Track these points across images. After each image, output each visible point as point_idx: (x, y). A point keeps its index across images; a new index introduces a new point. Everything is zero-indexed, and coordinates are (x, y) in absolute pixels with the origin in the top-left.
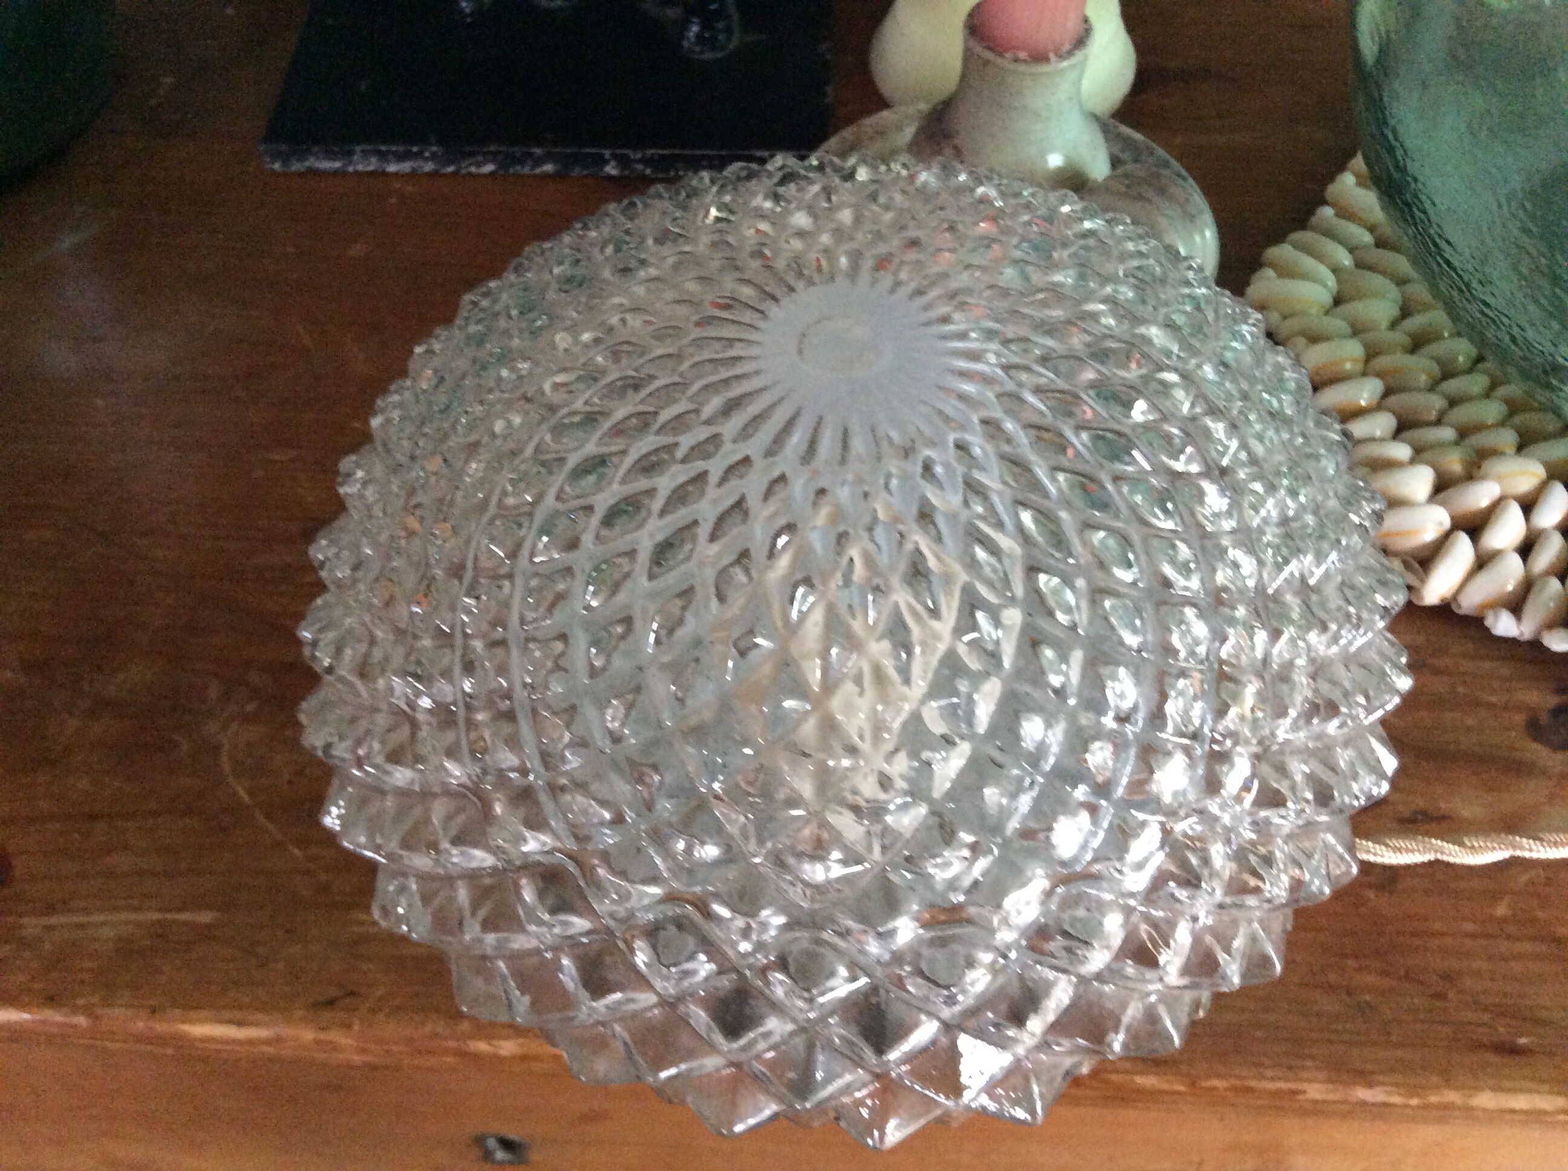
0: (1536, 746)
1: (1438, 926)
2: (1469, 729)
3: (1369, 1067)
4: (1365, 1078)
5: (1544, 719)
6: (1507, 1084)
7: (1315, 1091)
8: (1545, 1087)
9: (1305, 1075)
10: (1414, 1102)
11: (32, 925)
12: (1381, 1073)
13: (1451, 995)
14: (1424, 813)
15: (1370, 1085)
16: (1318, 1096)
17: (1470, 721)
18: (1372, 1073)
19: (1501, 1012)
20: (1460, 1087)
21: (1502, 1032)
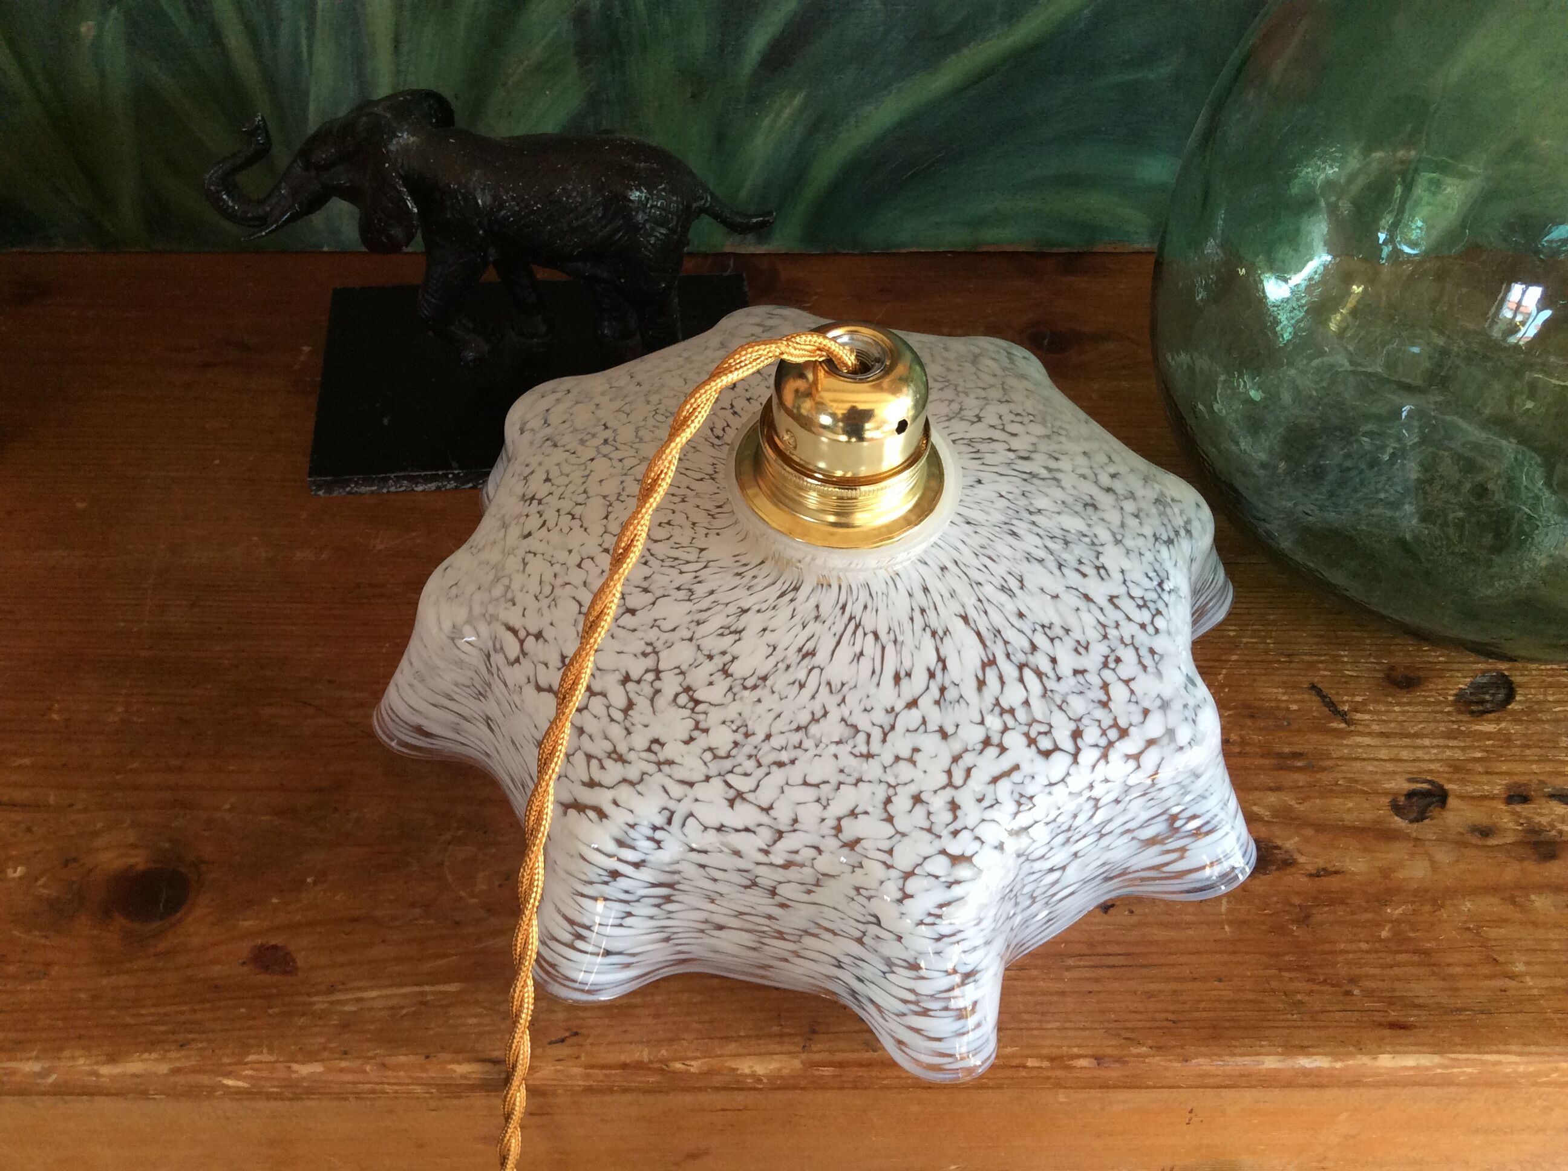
0: (1396, 818)
1: (1342, 946)
2: (1349, 810)
3: (1306, 1043)
4: (1303, 1049)
5: (1402, 800)
6: (1398, 1048)
7: (1270, 1063)
8: (1425, 1049)
9: (1263, 1050)
10: (1338, 1065)
11: (320, 1003)
12: (1312, 1046)
13: (1356, 992)
14: (1324, 869)
15: (1308, 1055)
16: (1273, 1066)
17: (1350, 805)
18: (1308, 1047)
19: (1391, 1001)
20: (1369, 1053)
21: (1393, 1015)
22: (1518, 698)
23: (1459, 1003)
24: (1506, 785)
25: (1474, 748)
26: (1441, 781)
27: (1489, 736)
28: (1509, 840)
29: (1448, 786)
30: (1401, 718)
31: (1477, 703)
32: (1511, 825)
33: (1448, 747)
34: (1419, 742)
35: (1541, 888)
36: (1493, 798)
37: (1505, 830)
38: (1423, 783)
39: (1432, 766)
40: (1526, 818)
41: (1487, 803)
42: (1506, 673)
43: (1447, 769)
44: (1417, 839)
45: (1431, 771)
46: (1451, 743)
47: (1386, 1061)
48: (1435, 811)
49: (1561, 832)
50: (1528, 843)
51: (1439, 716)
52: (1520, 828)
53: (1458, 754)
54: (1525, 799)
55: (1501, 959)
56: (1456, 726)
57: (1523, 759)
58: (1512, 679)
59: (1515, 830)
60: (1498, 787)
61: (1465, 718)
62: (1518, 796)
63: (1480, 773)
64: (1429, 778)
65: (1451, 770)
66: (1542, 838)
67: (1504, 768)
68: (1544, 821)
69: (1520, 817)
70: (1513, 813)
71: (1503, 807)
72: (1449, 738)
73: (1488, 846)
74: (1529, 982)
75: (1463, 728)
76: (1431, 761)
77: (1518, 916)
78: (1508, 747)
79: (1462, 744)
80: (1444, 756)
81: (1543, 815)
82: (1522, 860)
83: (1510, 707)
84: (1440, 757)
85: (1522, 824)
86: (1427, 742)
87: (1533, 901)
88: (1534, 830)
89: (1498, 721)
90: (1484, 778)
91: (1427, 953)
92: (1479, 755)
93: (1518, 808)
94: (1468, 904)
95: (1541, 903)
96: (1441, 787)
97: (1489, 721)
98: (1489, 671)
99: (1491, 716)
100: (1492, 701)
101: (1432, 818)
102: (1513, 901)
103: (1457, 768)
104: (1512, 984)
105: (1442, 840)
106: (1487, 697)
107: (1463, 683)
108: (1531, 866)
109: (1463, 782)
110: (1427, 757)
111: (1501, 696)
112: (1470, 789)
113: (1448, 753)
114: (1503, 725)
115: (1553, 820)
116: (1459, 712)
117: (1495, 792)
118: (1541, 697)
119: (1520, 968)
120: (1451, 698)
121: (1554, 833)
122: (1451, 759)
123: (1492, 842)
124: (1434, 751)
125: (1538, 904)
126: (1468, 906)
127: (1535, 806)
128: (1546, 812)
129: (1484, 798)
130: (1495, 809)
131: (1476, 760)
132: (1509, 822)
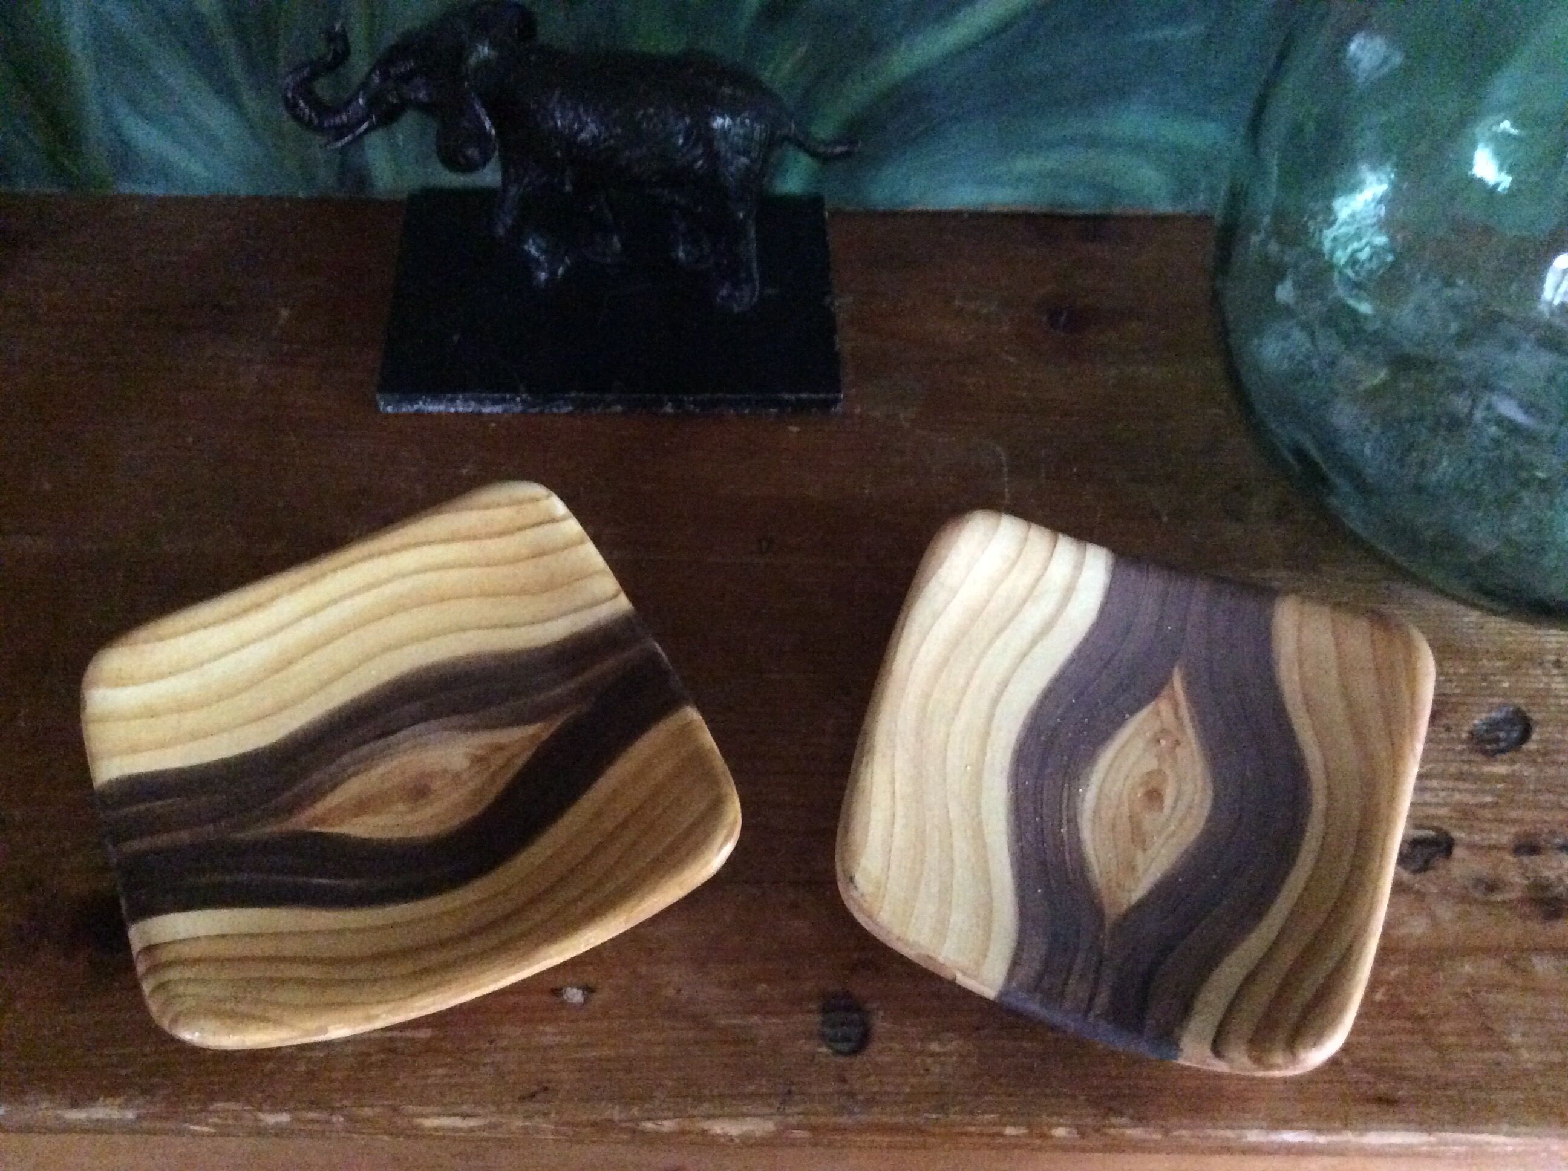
3: (1291, 1117)
4: (1287, 1124)
5: (1406, 848)
6: (1387, 1126)
7: (1254, 1136)
8: (1412, 1126)
9: (1247, 1123)
10: (1321, 1140)
15: (1292, 1129)
16: (1257, 1139)
18: (1292, 1122)
19: (1381, 1073)
20: (1354, 1130)
21: (1382, 1087)
22: (1535, 736)
23: (1452, 1076)
24: (1515, 834)
25: (1483, 792)
26: (1445, 827)
27: (1503, 779)
28: (1513, 895)
29: (1456, 834)
31: (1490, 742)
32: (1517, 879)
33: (1458, 790)
34: (1427, 783)
35: (1544, 950)
36: (1500, 848)
37: (1510, 884)
38: (1429, 828)
39: (1439, 811)
40: (1534, 871)
41: (1494, 853)
42: (1524, 708)
43: (1455, 815)
44: (1418, 892)
45: (1439, 818)
46: (1461, 785)
47: (1373, 1139)
48: (1439, 862)
50: (1534, 899)
51: (1450, 756)
52: (1526, 882)
53: (1468, 799)
54: (1533, 849)
55: (1497, 1027)
56: (1465, 767)
57: (1536, 806)
58: (1529, 715)
59: (1521, 885)
60: (1505, 836)
61: (1479, 758)
62: (1528, 847)
63: (1489, 820)
64: (1435, 824)
65: (1459, 815)
66: (1549, 895)
67: (1514, 814)
68: (1551, 875)
69: (1527, 869)
70: (1521, 865)
71: (1510, 858)
72: (1457, 779)
73: (1492, 902)
74: (1525, 1055)
75: (1474, 769)
76: (1438, 805)
77: (1519, 982)
78: (1521, 792)
79: (1472, 787)
80: (1453, 801)
81: (1551, 868)
82: (1524, 917)
83: (1524, 746)
84: (1449, 800)
85: (1529, 878)
86: (1435, 783)
87: (1534, 964)
88: (1540, 886)
89: (1513, 762)
90: (1493, 826)
91: (1422, 1018)
92: (1488, 799)
93: (1526, 860)
94: (1467, 966)
95: (1543, 966)
96: (1446, 834)
97: (1503, 762)
98: (1505, 705)
99: (1505, 757)
100: (1505, 740)
101: (1434, 868)
102: (1512, 963)
103: (1466, 814)
104: (1504, 1056)
105: (1444, 893)
106: (1502, 735)
107: (1478, 720)
108: (1535, 926)
109: (1471, 829)
110: (1434, 800)
111: (1515, 735)
112: (1477, 838)
113: (1457, 797)
114: (1517, 767)
115: (1561, 873)
116: (1471, 751)
117: (1504, 841)
118: (1559, 736)
119: (1516, 1039)
120: (1464, 735)
121: (1561, 889)
122: (1460, 803)
123: (1498, 897)
124: (1442, 794)
125: (1539, 968)
126: (1468, 968)
127: (1543, 857)
128: (1555, 865)
129: (1491, 848)
130: (1502, 860)
131: (1483, 806)
132: (1514, 876)
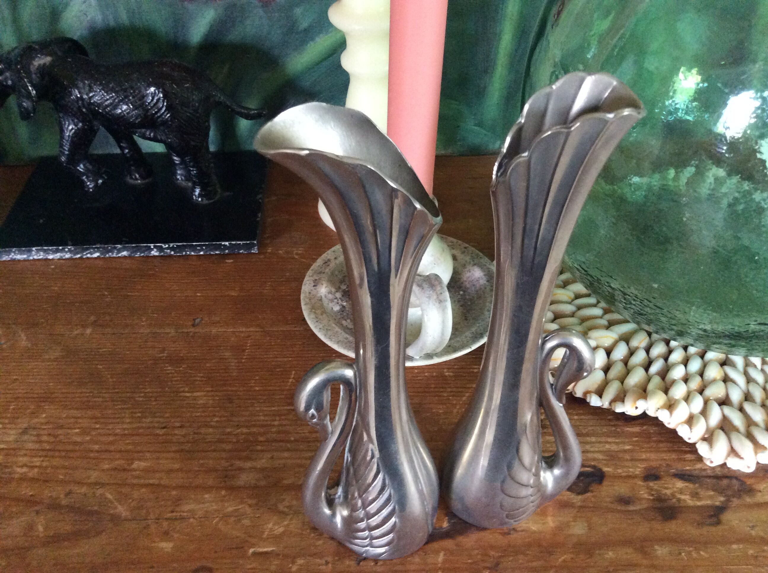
0: (568, 492)
14: (514, 529)
24: (645, 468)
25: (625, 443)
26: (600, 466)
28: (642, 506)
29: (605, 469)
30: (578, 423)
32: (646, 496)
33: (607, 442)
34: (588, 439)
35: (662, 541)
36: (635, 477)
37: (640, 499)
38: (589, 467)
39: (597, 456)
40: (656, 490)
41: (630, 480)
43: (605, 458)
44: (580, 507)
45: (594, 459)
46: (609, 440)
48: (594, 487)
49: (679, 500)
50: (655, 508)
52: (651, 498)
53: (614, 447)
54: (656, 477)
56: (614, 429)
59: (649, 499)
60: (638, 469)
61: (622, 423)
62: (652, 475)
63: (627, 460)
64: (592, 463)
65: (608, 458)
66: (665, 505)
67: (644, 456)
68: (668, 492)
69: (652, 490)
70: (648, 488)
71: (641, 483)
72: (608, 436)
73: (629, 511)
75: (618, 430)
76: (595, 452)
77: (645, 562)
79: (617, 441)
80: (605, 449)
81: (667, 488)
82: (651, 520)
84: (601, 449)
85: (653, 495)
86: (593, 439)
87: (656, 550)
88: (660, 499)
89: (642, 425)
90: (629, 464)
92: (628, 447)
93: (651, 484)
94: (610, 553)
95: (661, 551)
96: (600, 470)
97: (637, 425)
99: (637, 422)
101: (592, 492)
102: (642, 550)
103: (612, 457)
105: (597, 507)
108: (657, 525)
109: (616, 466)
110: (592, 449)
112: (620, 471)
113: (607, 446)
114: (645, 427)
115: (675, 492)
116: (616, 419)
117: (637, 473)
121: (674, 500)
122: (609, 451)
123: (631, 508)
124: (597, 445)
125: (659, 552)
126: (610, 554)
127: (663, 482)
128: (670, 486)
129: (629, 477)
130: (636, 484)
131: (625, 451)
132: (644, 494)
